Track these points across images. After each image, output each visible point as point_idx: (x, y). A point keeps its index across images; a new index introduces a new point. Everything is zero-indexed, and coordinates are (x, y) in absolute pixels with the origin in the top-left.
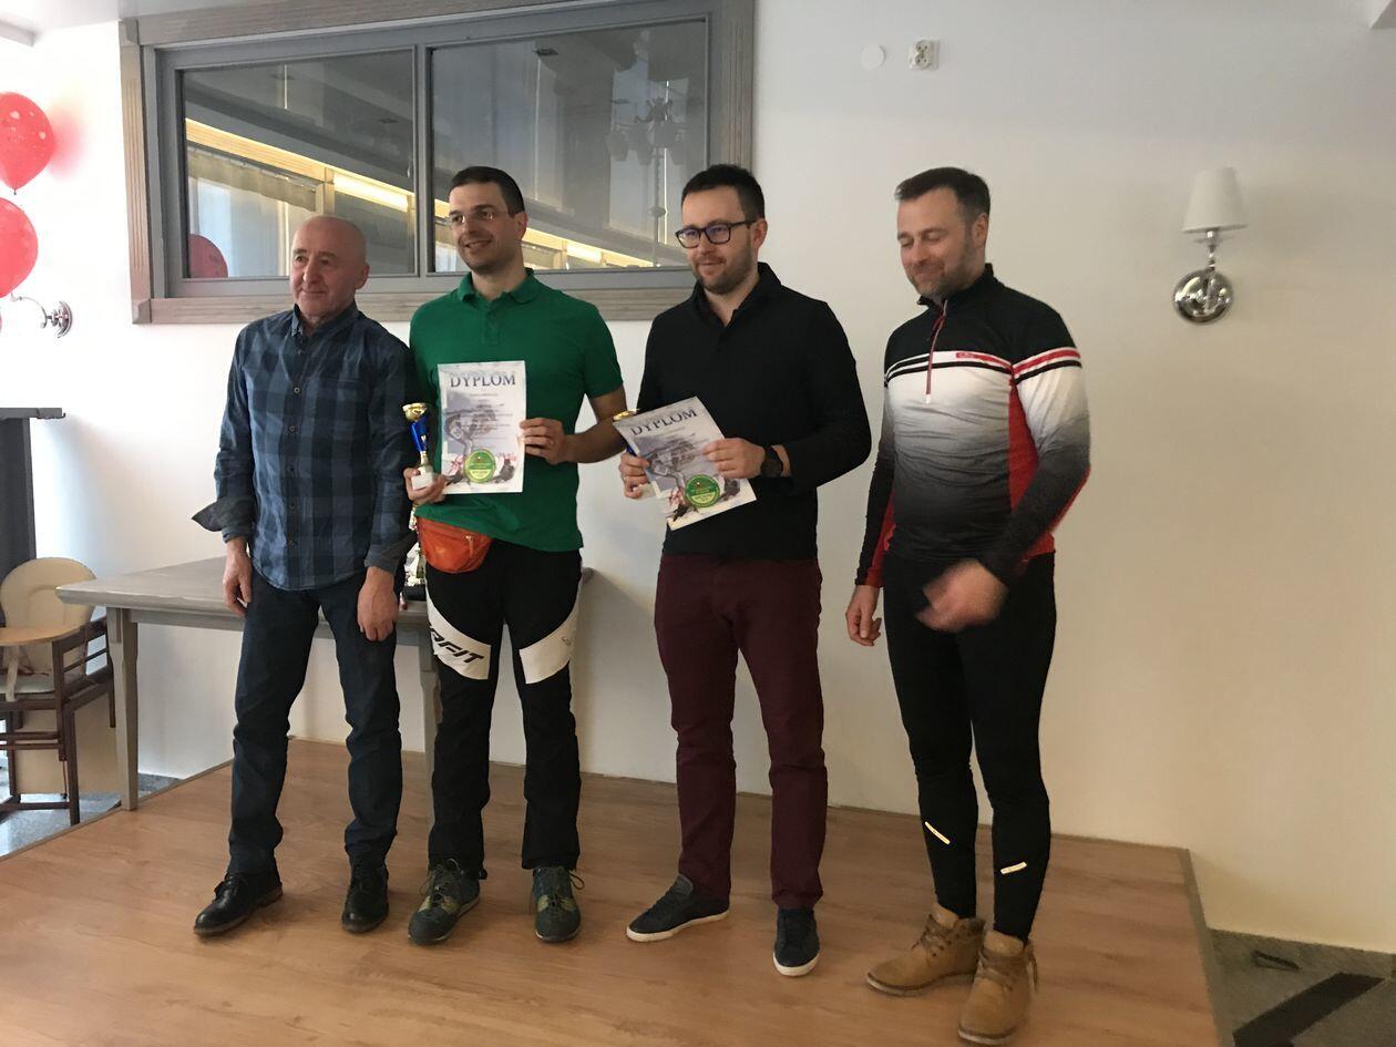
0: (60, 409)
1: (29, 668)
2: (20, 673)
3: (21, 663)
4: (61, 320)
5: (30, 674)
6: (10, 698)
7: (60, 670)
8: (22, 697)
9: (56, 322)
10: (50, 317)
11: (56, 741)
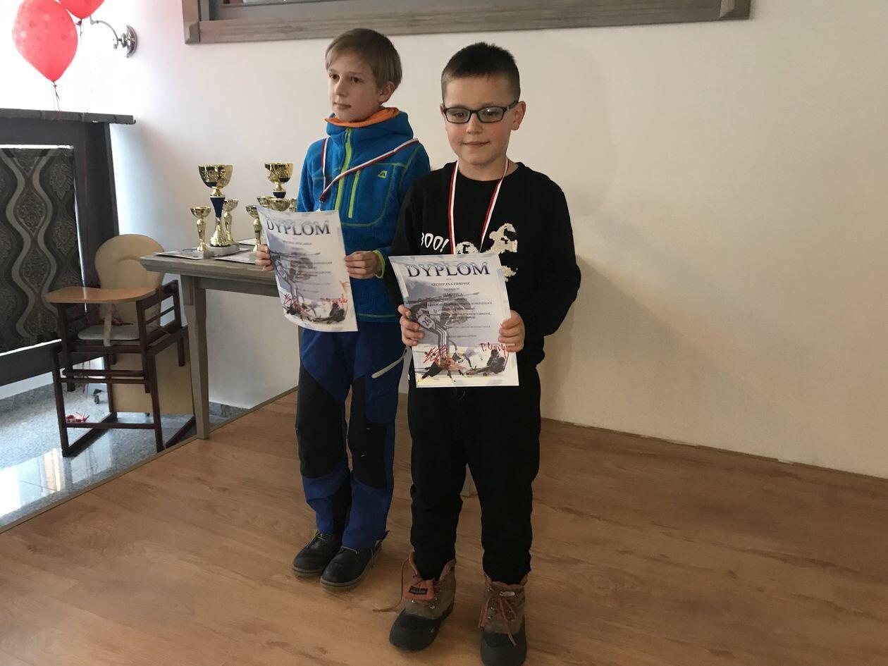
0: (132, 117)
1: (120, 320)
2: (113, 323)
3: (113, 317)
4: (129, 43)
5: (121, 325)
6: (107, 344)
7: (142, 323)
8: (116, 343)
9: (125, 44)
10: (121, 40)
11: (142, 378)
